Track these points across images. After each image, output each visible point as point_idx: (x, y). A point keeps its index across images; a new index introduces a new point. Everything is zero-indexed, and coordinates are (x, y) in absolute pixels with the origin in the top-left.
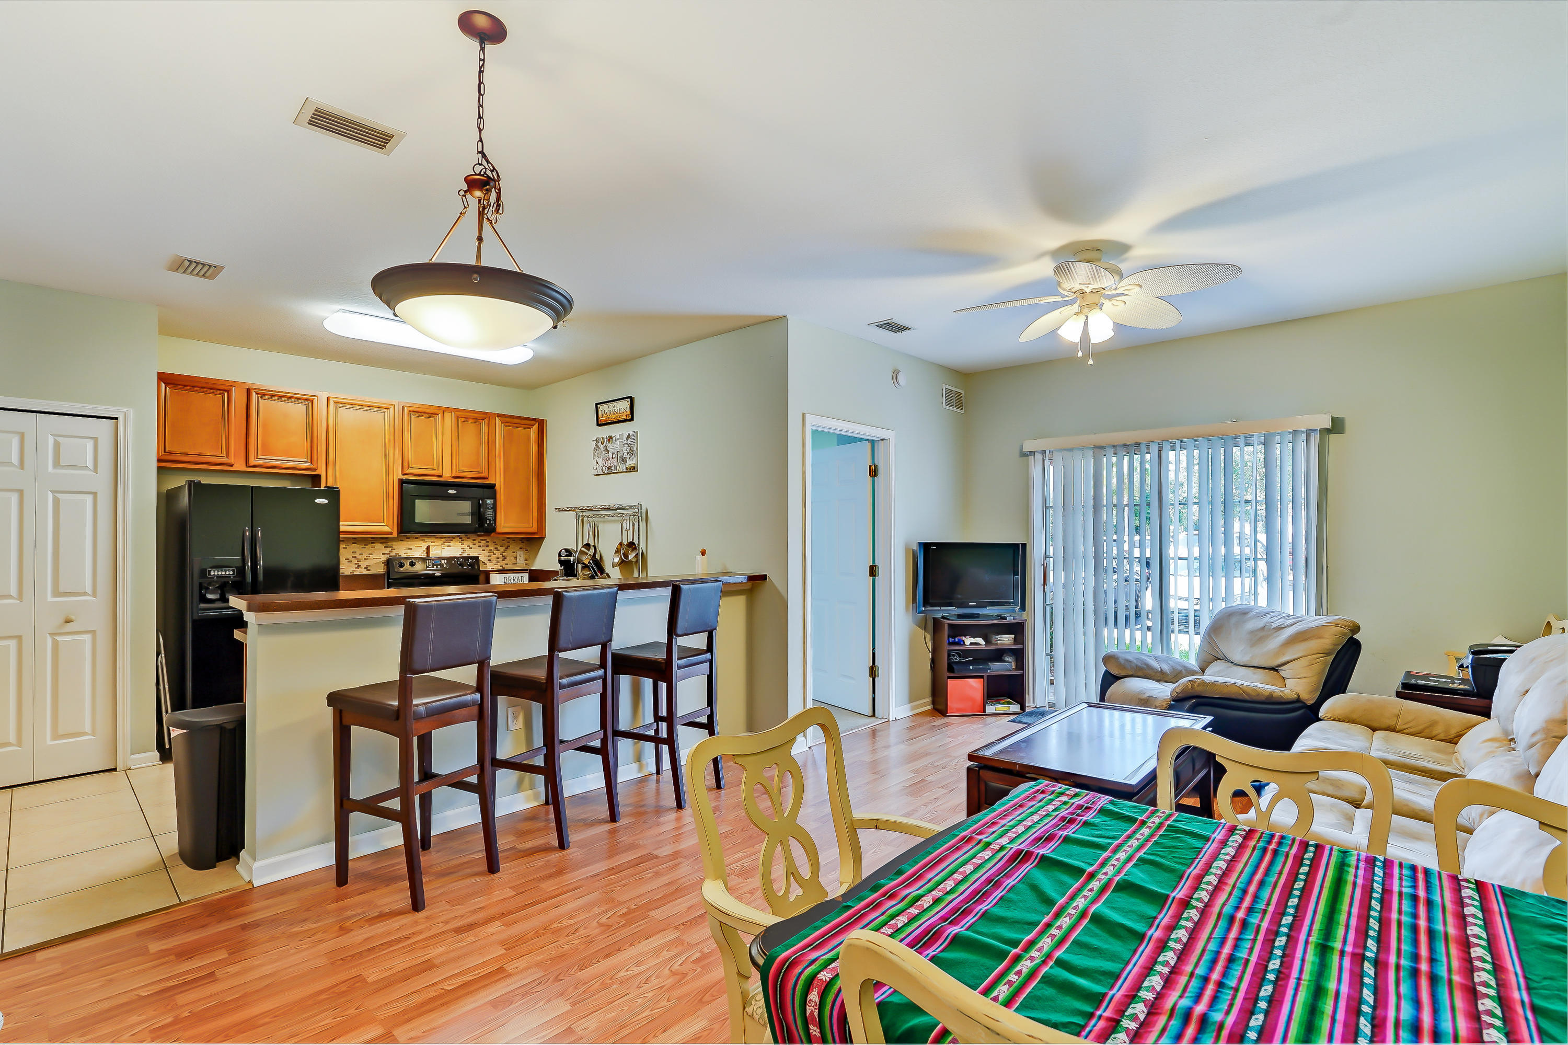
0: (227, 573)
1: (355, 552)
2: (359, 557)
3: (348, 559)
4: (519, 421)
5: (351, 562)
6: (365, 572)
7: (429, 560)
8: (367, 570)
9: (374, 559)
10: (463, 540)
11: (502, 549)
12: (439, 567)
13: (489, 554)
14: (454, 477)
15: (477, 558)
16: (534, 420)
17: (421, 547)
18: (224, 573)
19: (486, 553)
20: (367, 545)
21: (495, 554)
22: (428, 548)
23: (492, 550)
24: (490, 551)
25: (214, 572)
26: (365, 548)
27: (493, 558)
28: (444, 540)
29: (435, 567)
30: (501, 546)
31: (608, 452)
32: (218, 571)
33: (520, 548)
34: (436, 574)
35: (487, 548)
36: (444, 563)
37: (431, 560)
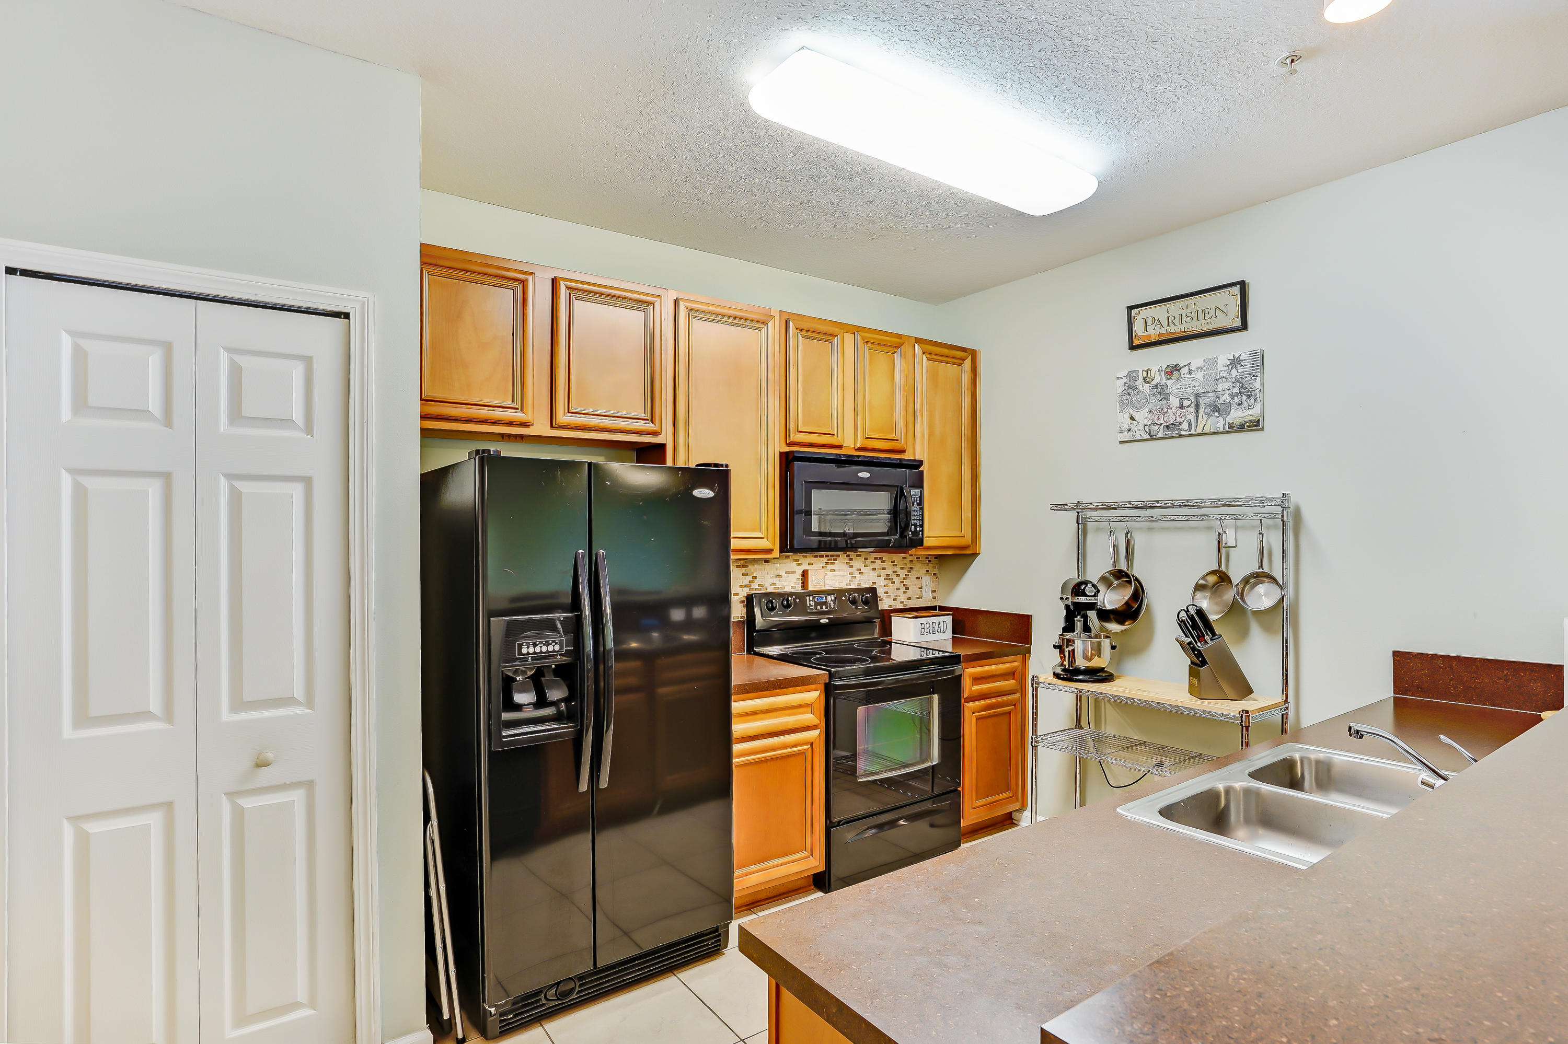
0: (551, 648)
4: (945, 351)
7: (808, 597)
10: (852, 559)
11: (903, 573)
12: (824, 607)
13: (886, 582)
14: (860, 449)
15: (873, 590)
16: (955, 347)
17: (795, 572)
18: (544, 649)
19: (884, 581)
21: (894, 583)
22: (805, 574)
23: (889, 575)
24: (888, 578)
25: (528, 648)
27: (891, 589)
28: (825, 560)
29: (819, 608)
30: (902, 569)
31: (1166, 397)
32: (535, 645)
33: (926, 571)
34: (821, 621)
35: (884, 573)
36: (832, 600)
37: (811, 597)
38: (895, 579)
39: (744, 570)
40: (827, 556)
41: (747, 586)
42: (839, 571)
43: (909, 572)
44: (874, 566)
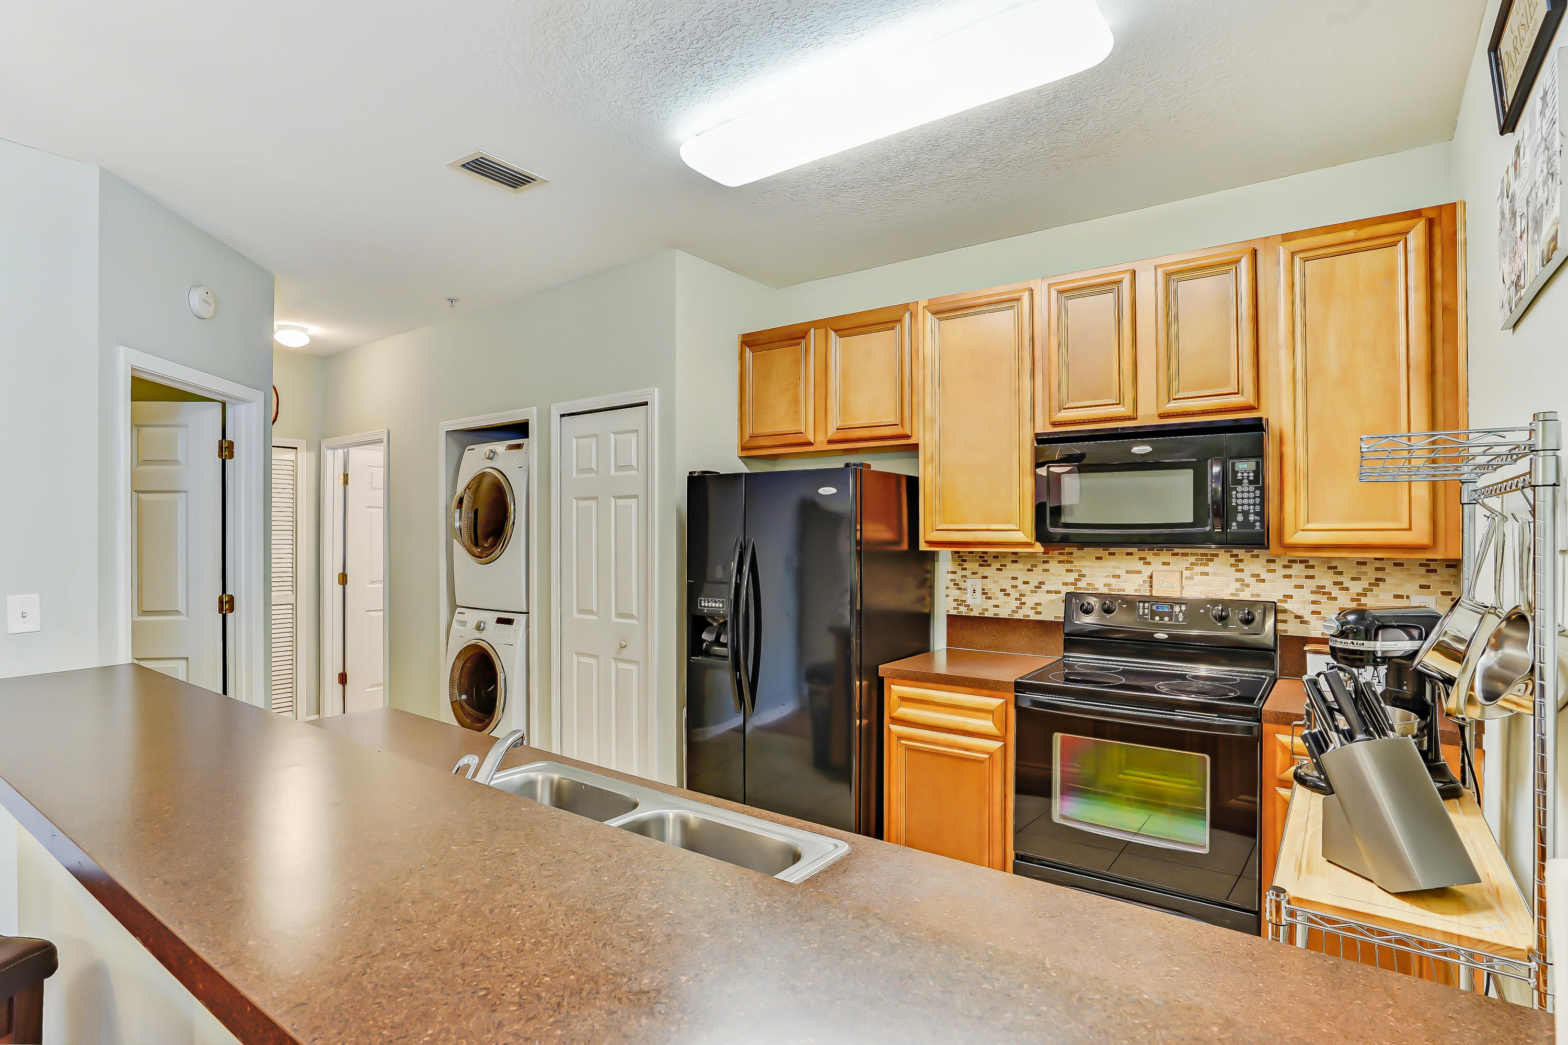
0: (717, 605)
1: (1016, 578)
2: (1022, 587)
3: (1005, 590)
4: (1350, 234)
5: (1009, 595)
6: (1034, 617)
7: (1144, 602)
8: (1036, 613)
9: (1048, 592)
10: (1241, 561)
12: (1166, 619)
13: (1315, 597)
14: (1162, 416)
15: (1277, 606)
16: (1417, 214)
17: (1140, 572)
18: (714, 605)
19: (1306, 594)
20: (1035, 566)
21: (1335, 599)
22: (1153, 576)
23: (1324, 587)
24: (1320, 590)
26: (1032, 570)
28: (1192, 559)
29: (1157, 618)
30: (1353, 579)
33: (1421, 587)
34: (1155, 635)
35: (1311, 584)
36: (1181, 611)
37: (1146, 605)
38: (1335, 592)
39: (1068, 566)
40: (1192, 554)
41: (1072, 584)
42: (1216, 574)
43: (1370, 584)
44: (1288, 572)
